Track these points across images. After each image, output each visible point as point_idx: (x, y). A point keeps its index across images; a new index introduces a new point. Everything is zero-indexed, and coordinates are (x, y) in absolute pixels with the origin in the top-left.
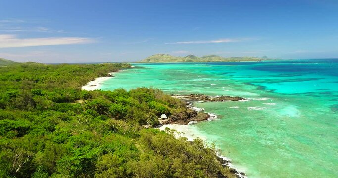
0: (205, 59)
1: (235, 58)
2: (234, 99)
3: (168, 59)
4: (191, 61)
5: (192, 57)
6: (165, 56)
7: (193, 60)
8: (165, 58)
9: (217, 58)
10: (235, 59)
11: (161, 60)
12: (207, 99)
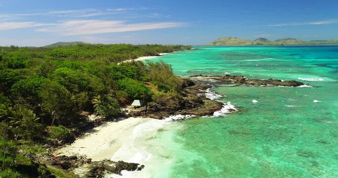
0: (278, 43)
1: (317, 41)
2: (287, 83)
3: (236, 42)
4: (262, 44)
5: (263, 39)
6: (232, 39)
7: (264, 43)
8: (232, 41)
9: (293, 41)
10: (315, 43)
11: (227, 43)
12: (243, 81)
